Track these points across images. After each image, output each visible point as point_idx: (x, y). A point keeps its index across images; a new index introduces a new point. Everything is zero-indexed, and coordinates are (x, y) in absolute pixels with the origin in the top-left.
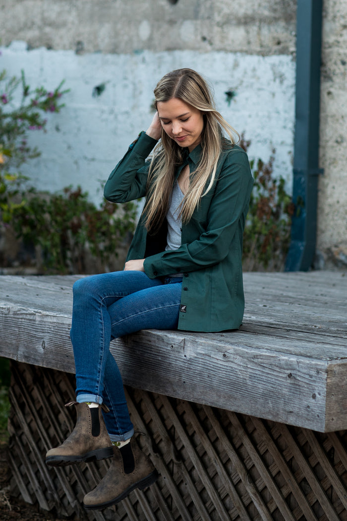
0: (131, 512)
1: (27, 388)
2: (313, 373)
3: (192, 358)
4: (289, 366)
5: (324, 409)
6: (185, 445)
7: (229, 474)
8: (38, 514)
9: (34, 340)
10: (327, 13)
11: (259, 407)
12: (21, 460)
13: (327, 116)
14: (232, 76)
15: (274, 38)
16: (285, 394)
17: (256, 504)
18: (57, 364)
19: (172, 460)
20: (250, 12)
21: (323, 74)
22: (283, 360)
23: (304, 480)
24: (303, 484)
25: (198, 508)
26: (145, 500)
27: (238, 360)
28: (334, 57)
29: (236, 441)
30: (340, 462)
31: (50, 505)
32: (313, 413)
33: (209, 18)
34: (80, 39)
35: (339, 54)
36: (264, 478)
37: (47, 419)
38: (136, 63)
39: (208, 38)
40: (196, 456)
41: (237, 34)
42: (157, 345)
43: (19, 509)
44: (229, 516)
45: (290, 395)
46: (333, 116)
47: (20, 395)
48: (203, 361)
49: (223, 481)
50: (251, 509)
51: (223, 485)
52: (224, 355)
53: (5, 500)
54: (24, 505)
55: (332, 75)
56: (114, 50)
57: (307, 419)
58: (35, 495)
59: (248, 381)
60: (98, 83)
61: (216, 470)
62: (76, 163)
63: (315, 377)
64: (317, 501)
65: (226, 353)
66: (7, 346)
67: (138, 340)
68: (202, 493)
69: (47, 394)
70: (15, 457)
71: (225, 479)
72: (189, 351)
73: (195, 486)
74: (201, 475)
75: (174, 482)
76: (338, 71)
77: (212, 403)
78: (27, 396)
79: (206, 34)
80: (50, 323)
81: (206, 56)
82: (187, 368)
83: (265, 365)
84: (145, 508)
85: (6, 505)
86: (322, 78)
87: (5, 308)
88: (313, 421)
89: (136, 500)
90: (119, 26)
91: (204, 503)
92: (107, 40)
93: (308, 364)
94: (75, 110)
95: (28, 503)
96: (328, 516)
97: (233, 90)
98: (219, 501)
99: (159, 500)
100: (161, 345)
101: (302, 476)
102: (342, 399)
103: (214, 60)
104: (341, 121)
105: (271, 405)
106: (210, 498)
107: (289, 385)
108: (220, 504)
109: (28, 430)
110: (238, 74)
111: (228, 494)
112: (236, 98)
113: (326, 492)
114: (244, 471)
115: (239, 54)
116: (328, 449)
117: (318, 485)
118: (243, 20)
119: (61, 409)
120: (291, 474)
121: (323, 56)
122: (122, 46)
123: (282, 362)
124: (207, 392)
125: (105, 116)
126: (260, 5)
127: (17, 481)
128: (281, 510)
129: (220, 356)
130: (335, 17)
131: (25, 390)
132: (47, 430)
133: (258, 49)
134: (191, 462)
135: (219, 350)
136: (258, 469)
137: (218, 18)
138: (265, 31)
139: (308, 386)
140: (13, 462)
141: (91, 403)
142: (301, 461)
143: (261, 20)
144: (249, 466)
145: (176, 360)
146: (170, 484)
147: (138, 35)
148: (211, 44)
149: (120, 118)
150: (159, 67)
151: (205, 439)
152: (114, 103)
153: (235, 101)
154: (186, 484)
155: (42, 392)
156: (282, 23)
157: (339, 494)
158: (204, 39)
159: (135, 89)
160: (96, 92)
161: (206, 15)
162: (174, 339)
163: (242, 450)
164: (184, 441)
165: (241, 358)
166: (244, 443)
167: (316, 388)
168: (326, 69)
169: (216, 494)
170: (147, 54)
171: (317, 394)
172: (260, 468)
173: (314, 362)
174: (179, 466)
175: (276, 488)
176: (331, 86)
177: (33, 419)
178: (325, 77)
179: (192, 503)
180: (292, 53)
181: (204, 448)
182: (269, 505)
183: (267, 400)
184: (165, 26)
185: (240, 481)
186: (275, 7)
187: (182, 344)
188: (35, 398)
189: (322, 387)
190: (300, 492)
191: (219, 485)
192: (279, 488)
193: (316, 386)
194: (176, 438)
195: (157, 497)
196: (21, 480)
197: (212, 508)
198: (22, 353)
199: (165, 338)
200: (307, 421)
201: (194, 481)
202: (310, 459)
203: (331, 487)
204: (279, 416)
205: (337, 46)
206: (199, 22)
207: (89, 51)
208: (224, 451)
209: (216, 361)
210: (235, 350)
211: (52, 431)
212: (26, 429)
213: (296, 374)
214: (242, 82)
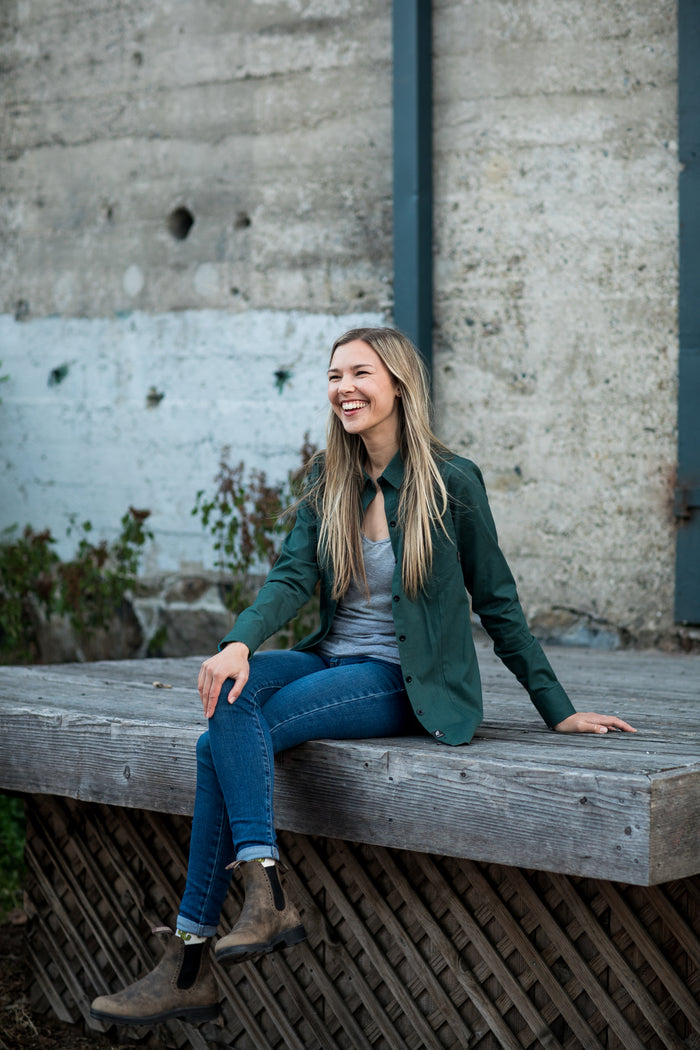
0: (252, 1027)
1: (58, 841)
2: (625, 794)
3: (404, 780)
4: (581, 785)
5: (648, 851)
6: (346, 918)
7: (426, 960)
8: (85, 1039)
9: (110, 765)
10: (440, 246)
11: (529, 852)
12: (50, 954)
13: (445, 404)
14: (285, 347)
15: (353, 287)
16: (576, 830)
17: (476, 1002)
18: (152, 801)
19: (323, 943)
20: (311, 249)
21: (437, 340)
22: (571, 777)
23: (561, 960)
24: (558, 967)
25: (373, 1015)
26: (277, 1007)
27: (488, 781)
28: (455, 314)
29: (436, 907)
30: (623, 930)
31: (106, 1024)
32: (628, 856)
33: (242, 259)
34: (24, 296)
35: (463, 310)
36: (489, 962)
37: (96, 889)
38: (120, 332)
39: (242, 289)
40: (368, 935)
41: (291, 284)
42: (338, 764)
43: (49, 1032)
44: (429, 1023)
45: (584, 832)
46: (455, 404)
47: (45, 853)
48: (423, 784)
49: (416, 970)
50: (467, 1010)
51: (416, 975)
52: (463, 775)
53: (25, 1019)
54: (57, 1025)
55: (451, 341)
56: (83, 313)
57: (616, 866)
58: (78, 1009)
59: (507, 813)
60: (56, 364)
61: (403, 954)
62: (22, 489)
63: (630, 800)
64: (584, 991)
65: (465, 771)
66: (59, 777)
67: (302, 758)
68: (378, 990)
69: (94, 850)
70: (41, 952)
71: (420, 967)
72: (397, 771)
73: (366, 980)
74: (377, 961)
75: (328, 976)
76: (460, 335)
77: (443, 850)
78: (58, 853)
79: (237, 283)
80: (139, 737)
81: (240, 318)
82: (395, 797)
83: (537, 787)
84: (278, 1019)
85: (28, 1027)
86: (435, 347)
87: (53, 718)
88: (628, 869)
89: (260, 1008)
90: (89, 275)
91: (384, 1006)
92: (69, 298)
93: (616, 781)
94: (18, 408)
95: (64, 1022)
96: (603, 1014)
97: (285, 370)
98: (411, 1002)
99: (302, 1006)
100: (345, 764)
101: (556, 955)
102: (671, 832)
103: (254, 324)
104: (468, 411)
105: (549, 848)
106: (394, 998)
107: (582, 815)
108: (413, 1006)
109: (62, 908)
110: (295, 344)
111: (425, 990)
112: (292, 381)
113: (598, 977)
114: (454, 952)
115: (294, 314)
116: (600, 910)
117: (584, 968)
118: (299, 262)
119: (119, 872)
120: (535, 953)
121: (436, 312)
122: (96, 305)
123: (568, 781)
124: (432, 834)
125: (69, 415)
126: (327, 237)
127: (44, 989)
128: (520, 1011)
129: (455, 776)
130: (453, 252)
131: (53, 845)
132: (95, 907)
133: (327, 304)
134: (358, 942)
135: (453, 767)
136: (479, 949)
137: (257, 258)
138: (337, 277)
139: (617, 815)
140: (36, 959)
141: (264, 859)
142: (553, 932)
143: (330, 261)
144: (461, 944)
145: (374, 785)
146: (321, 979)
147: (122, 289)
148: (246, 298)
149: (96, 417)
150: (160, 336)
151: (382, 906)
152: (85, 395)
153: (290, 385)
154: (350, 978)
155: (84, 847)
156: (366, 265)
157: (622, 979)
158: (235, 291)
159: (120, 372)
160: (54, 379)
161: (237, 255)
162: (368, 753)
163: (448, 920)
164: (344, 910)
165: (494, 777)
166: (451, 909)
167: (633, 818)
168: (442, 332)
169: (404, 991)
170: (137, 317)
171: (633, 827)
172: (481, 945)
173: (626, 778)
174: (336, 951)
175: (510, 976)
176: (451, 359)
177: (70, 889)
178: (440, 345)
179: (362, 1006)
180: (384, 309)
181: (380, 921)
182: (498, 1003)
183: (542, 840)
184: (168, 274)
185: (447, 968)
186: (353, 239)
187: (385, 761)
188: (71, 856)
189: (643, 817)
190: (553, 980)
191: (408, 977)
192: (516, 975)
193: (632, 815)
194: (328, 906)
195: (299, 1001)
196: (52, 988)
197: (398, 1012)
198: (87, 787)
199: (353, 752)
200: (616, 870)
201: (363, 974)
202: (568, 928)
203: (608, 968)
204: (566, 865)
205: (459, 297)
206: (225, 266)
207: (39, 315)
208: (417, 922)
209: (448, 784)
210: (482, 766)
211: (104, 907)
212: (57, 906)
213: (594, 799)
214: (301, 357)
